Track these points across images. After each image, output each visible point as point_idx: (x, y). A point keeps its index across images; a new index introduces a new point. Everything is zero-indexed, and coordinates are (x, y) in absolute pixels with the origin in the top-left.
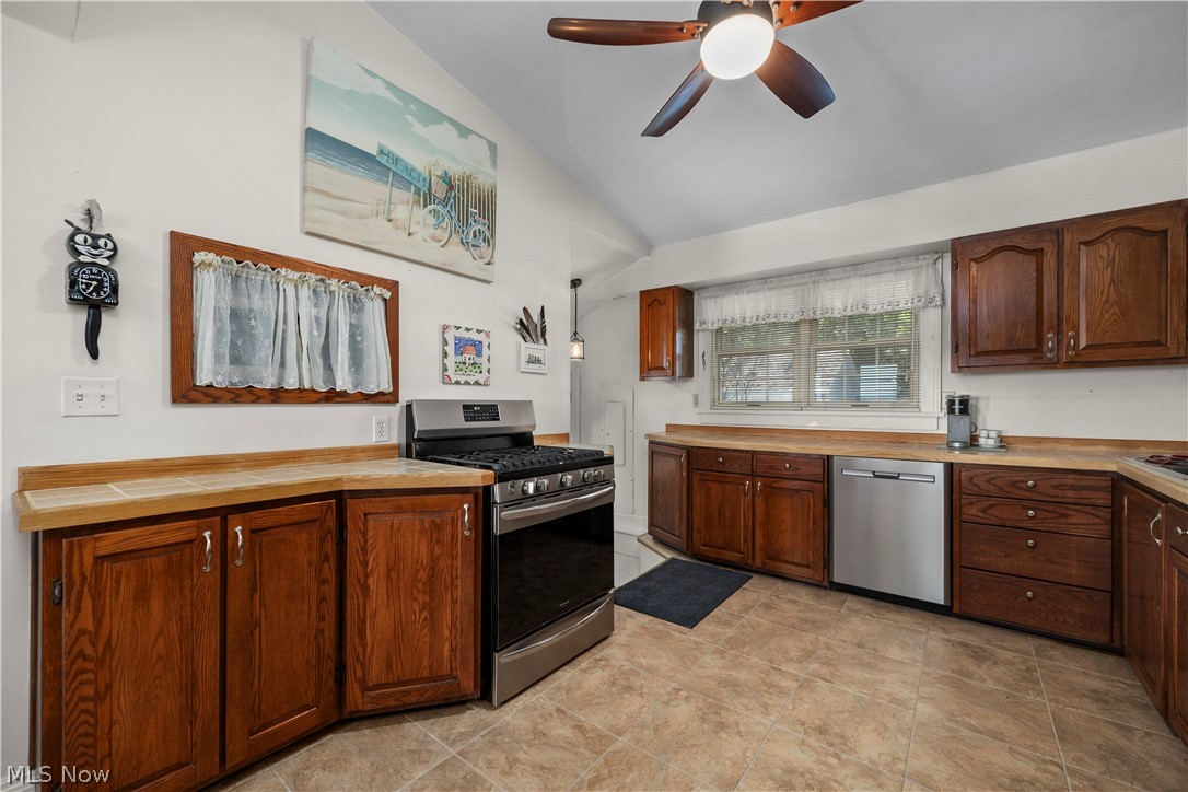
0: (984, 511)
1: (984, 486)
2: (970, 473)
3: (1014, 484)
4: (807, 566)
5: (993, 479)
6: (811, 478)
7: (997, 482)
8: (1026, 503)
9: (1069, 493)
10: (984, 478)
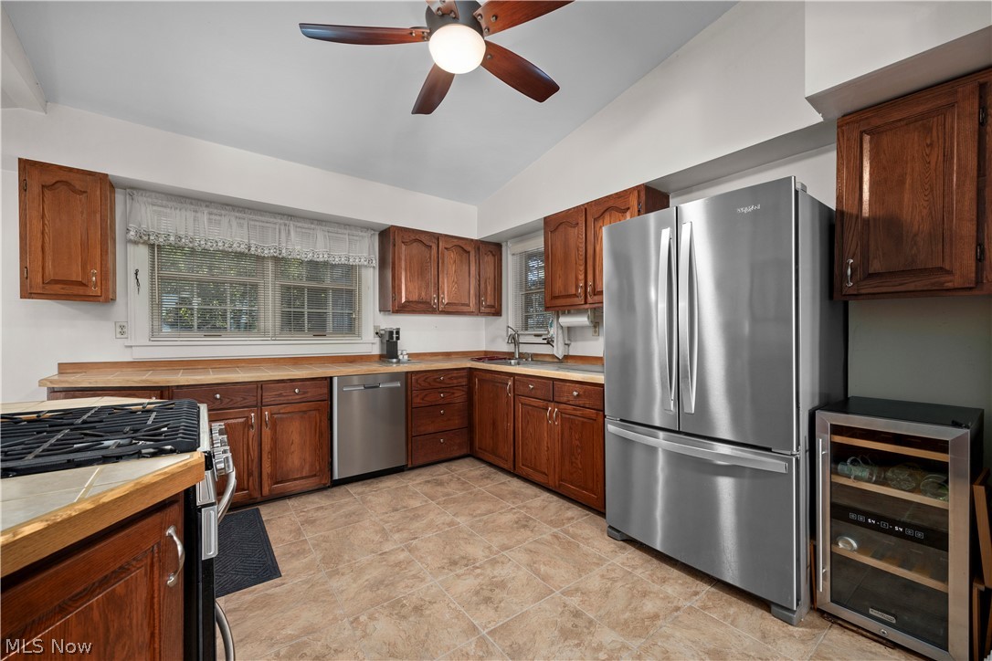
0: (423, 399)
1: (423, 384)
2: (417, 377)
3: (435, 380)
4: (315, 475)
5: (426, 378)
6: (318, 398)
7: (428, 380)
8: (440, 390)
9: (455, 381)
10: (423, 379)
